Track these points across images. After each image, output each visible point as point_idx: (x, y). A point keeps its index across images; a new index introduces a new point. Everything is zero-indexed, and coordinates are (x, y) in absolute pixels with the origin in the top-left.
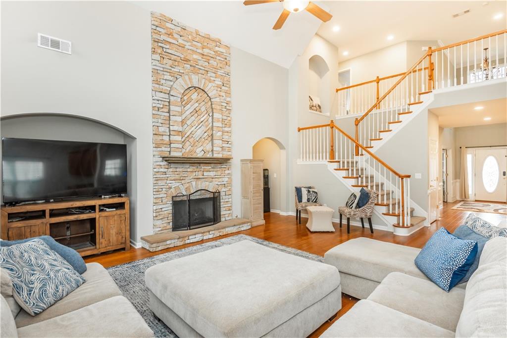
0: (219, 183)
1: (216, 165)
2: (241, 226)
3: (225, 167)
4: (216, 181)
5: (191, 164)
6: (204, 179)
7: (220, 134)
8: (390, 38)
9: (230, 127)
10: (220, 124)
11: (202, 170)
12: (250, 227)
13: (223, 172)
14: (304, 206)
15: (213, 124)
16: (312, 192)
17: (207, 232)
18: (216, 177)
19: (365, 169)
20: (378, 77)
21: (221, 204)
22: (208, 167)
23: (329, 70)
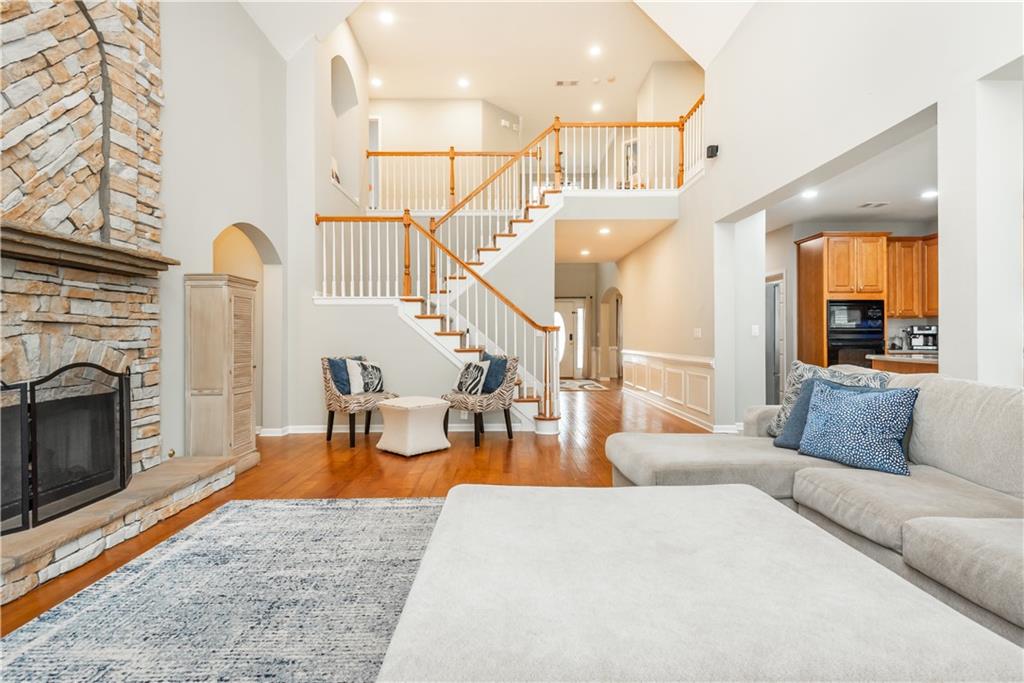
0: (123, 345)
1: (114, 279)
2: (213, 479)
3: (145, 290)
4: (112, 337)
5: (21, 265)
6: (72, 329)
7: (129, 174)
8: (463, 83)
9: (157, 163)
10: (130, 142)
11: (64, 291)
12: (232, 478)
13: (136, 307)
14: (362, 400)
15: (106, 132)
16: (370, 369)
17: (117, 519)
18: (115, 322)
19: (451, 321)
20: (452, 148)
21: (134, 415)
22: (88, 285)
23: (357, 103)
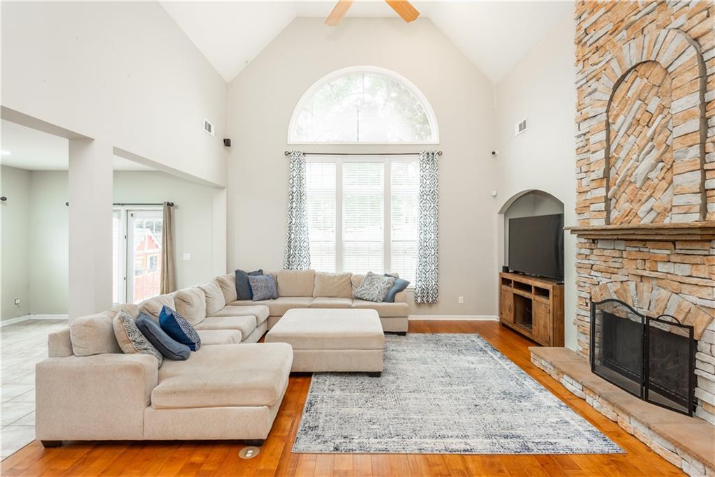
0: (699, 302)
1: (689, 246)
4: (690, 294)
5: (628, 243)
6: (658, 282)
11: (652, 256)
18: (693, 280)
